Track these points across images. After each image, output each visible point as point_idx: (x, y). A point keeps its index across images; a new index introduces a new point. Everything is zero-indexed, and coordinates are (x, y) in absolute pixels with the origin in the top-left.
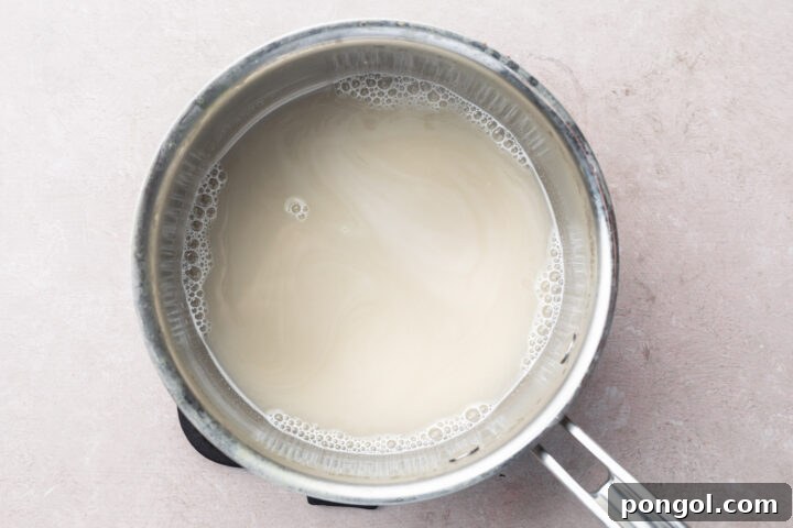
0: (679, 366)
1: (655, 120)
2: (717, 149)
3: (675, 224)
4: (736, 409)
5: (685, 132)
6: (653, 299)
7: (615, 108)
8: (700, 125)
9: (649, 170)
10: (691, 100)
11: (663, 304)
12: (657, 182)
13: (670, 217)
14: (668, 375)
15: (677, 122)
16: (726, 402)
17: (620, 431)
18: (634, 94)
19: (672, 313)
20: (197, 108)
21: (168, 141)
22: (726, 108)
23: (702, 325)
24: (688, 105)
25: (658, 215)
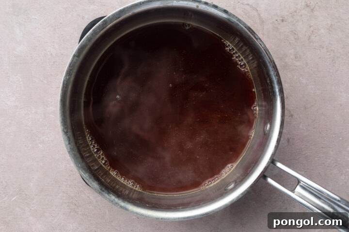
0: (303, 147)
1: (295, 34)
2: (323, 48)
3: (303, 82)
4: (328, 166)
5: (309, 39)
6: (292, 116)
7: (277, 28)
8: (316, 36)
9: (292, 57)
10: (312, 25)
11: (296, 118)
12: (295, 62)
13: (301, 78)
14: (298, 151)
15: (305, 35)
16: (324, 163)
17: (275, 175)
18: (286, 21)
19: (301, 123)
20: (76, 58)
21: (66, 76)
22: (328, 29)
23: (314, 128)
24: (310, 27)
25: (295, 77)
